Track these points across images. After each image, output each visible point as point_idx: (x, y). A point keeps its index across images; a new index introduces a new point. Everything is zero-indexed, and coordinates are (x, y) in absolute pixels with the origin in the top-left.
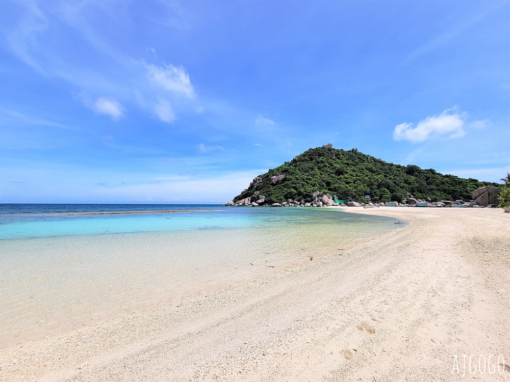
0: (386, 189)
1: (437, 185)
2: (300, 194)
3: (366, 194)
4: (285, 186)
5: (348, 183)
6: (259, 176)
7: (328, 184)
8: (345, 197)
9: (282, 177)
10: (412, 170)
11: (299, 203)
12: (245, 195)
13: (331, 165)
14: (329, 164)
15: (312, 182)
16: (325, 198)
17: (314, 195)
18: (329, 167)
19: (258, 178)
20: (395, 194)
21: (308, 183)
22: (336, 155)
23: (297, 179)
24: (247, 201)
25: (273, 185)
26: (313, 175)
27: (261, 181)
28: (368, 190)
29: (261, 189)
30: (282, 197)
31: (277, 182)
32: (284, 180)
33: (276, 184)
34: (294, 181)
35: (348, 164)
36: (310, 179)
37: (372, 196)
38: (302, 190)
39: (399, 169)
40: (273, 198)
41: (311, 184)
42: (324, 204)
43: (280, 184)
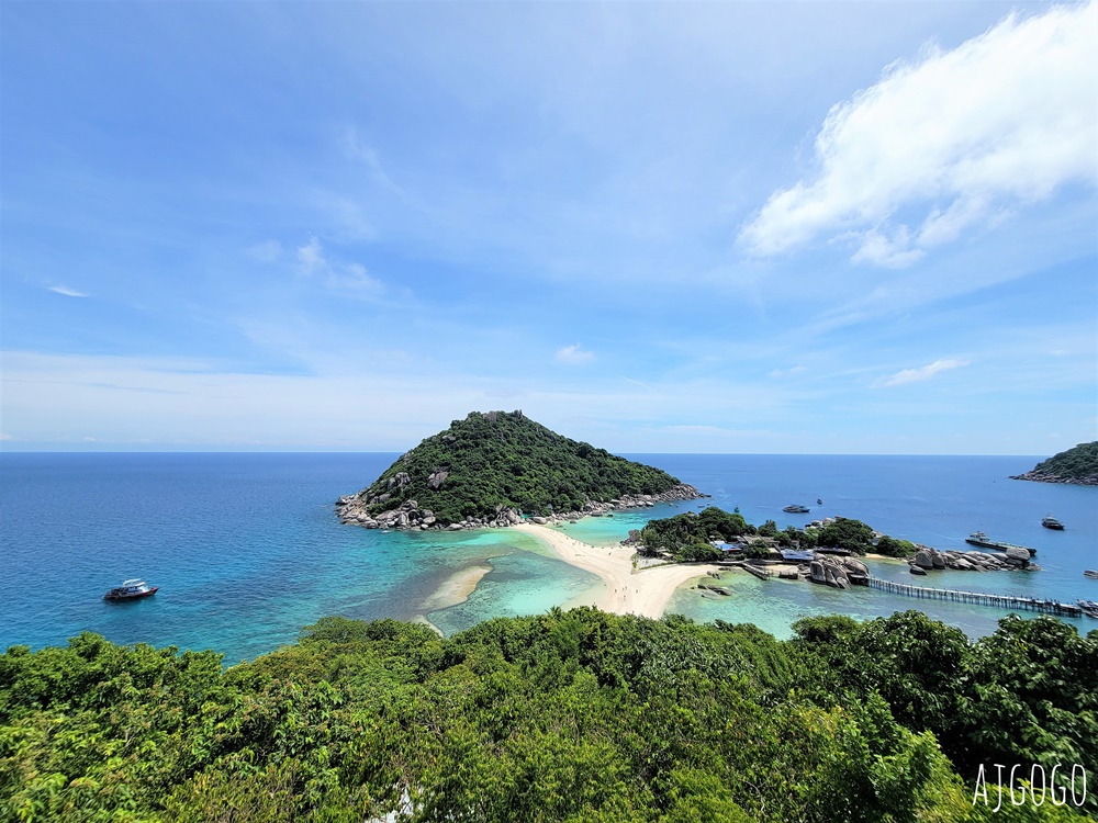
0: (565, 495)
1: (608, 477)
2: (480, 508)
3: (548, 502)
4: (457, 494)
5: (528, 488)
7: (508, 490)
8: (530, 511)
9: (443, 475)
10: (584, 451)
11: (480, 521)
13: (503, 456)
14: (501, 454)
15: (490, 489)
16: (512, 514)
17: (498, 509)
18: (502, 460)
20: (575, 501)
21: (486, 492)
22: (505, 436)
23: (471, 484)
25: (433, 488)
26: (488, 477)
27: (408, 479)
28: (550, 497)
30: (457, 513)
31: (441, 485)
32: (451, 483)
33: (438, 489)
34: (466, 486)
35: (521, 453)
36: (487, 485)
37: (554, 506)
38: (483, 503)
39: (571, 448)
40: (446, 515)
41: (490, 493)
42: (511, 522)
43: (446, 489)
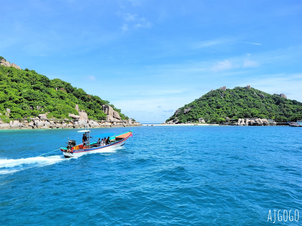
4: (189, 115)
6: (179, 109)
12: (171, 119)
13: (217, 102)
17: (199, 119)
18: (215, 104)
19: (178, 110)
21: (199, 114)
22: (224, 95)
23: (195, 111)
24: (171, 122)
25: (184, 114)
27: (180, 111)
29: (179, 116)
30: (186, 120)
31: (187, 112)
32: (189, 111)
33: (186, 114)
34: (193, 112)
38: (195, 117)
40: (182, 121)
41: (200, 114)
